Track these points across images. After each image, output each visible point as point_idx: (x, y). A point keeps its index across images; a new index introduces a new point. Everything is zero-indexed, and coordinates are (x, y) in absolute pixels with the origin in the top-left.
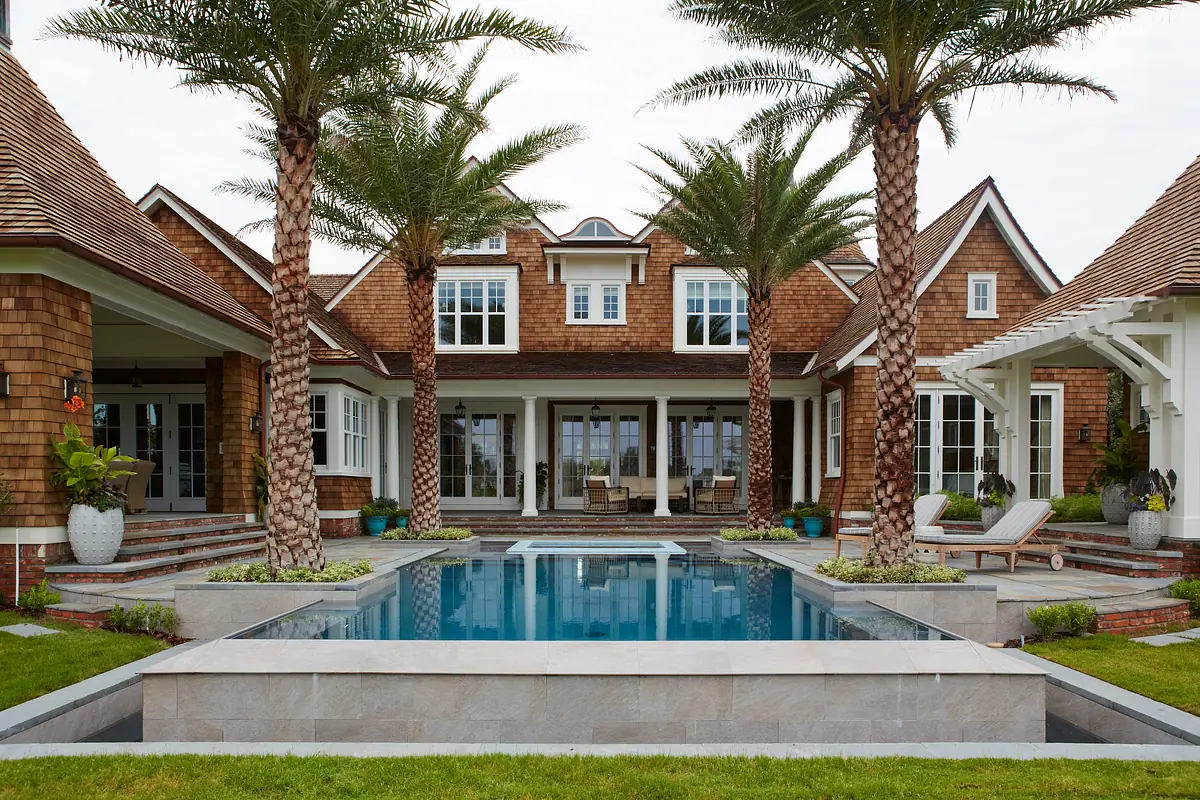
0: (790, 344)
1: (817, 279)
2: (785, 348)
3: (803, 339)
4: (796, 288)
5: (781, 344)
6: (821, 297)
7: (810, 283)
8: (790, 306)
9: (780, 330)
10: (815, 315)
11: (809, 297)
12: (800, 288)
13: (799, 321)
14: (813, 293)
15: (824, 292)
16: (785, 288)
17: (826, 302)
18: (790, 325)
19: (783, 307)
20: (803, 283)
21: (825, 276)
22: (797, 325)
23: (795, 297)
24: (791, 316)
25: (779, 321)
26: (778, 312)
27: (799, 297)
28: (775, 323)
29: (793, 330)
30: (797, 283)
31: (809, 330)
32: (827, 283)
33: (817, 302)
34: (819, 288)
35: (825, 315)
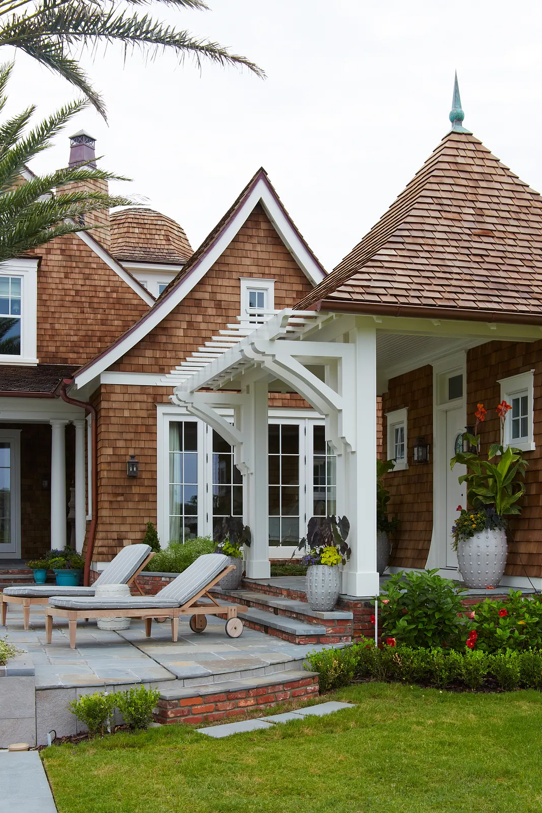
0: (71, 355)
1: (106, 278)
2: (65, 360)
3: (88, 350)
4: (79, 288)
5: (60, 355)
6: (111, 300)
7: (97, 283)
8: (72, 309)
9: (57, 338)
10: (103, 322)
11: (96, 300)
12: (85, 288)
13: (83, 327)
14: (101, 295)
15: (114, 295)
16: (66, 287)
17: (117, 306)
18: (72, 333)
19: (63, 310)
20: (88, 282)
21: (115, 275)
22: (82, 333)
23: (78, 299)
24: (72, 322)
25: (57, 326)
26: (57, 315)
27: (83, 299)
28: (53, 329)
29: (75, 338)
30: (81, 282)
31: (96, 339)
32: (118, 284)
33: (105, 306)
34: (108, 290)
35: (116, 323)
